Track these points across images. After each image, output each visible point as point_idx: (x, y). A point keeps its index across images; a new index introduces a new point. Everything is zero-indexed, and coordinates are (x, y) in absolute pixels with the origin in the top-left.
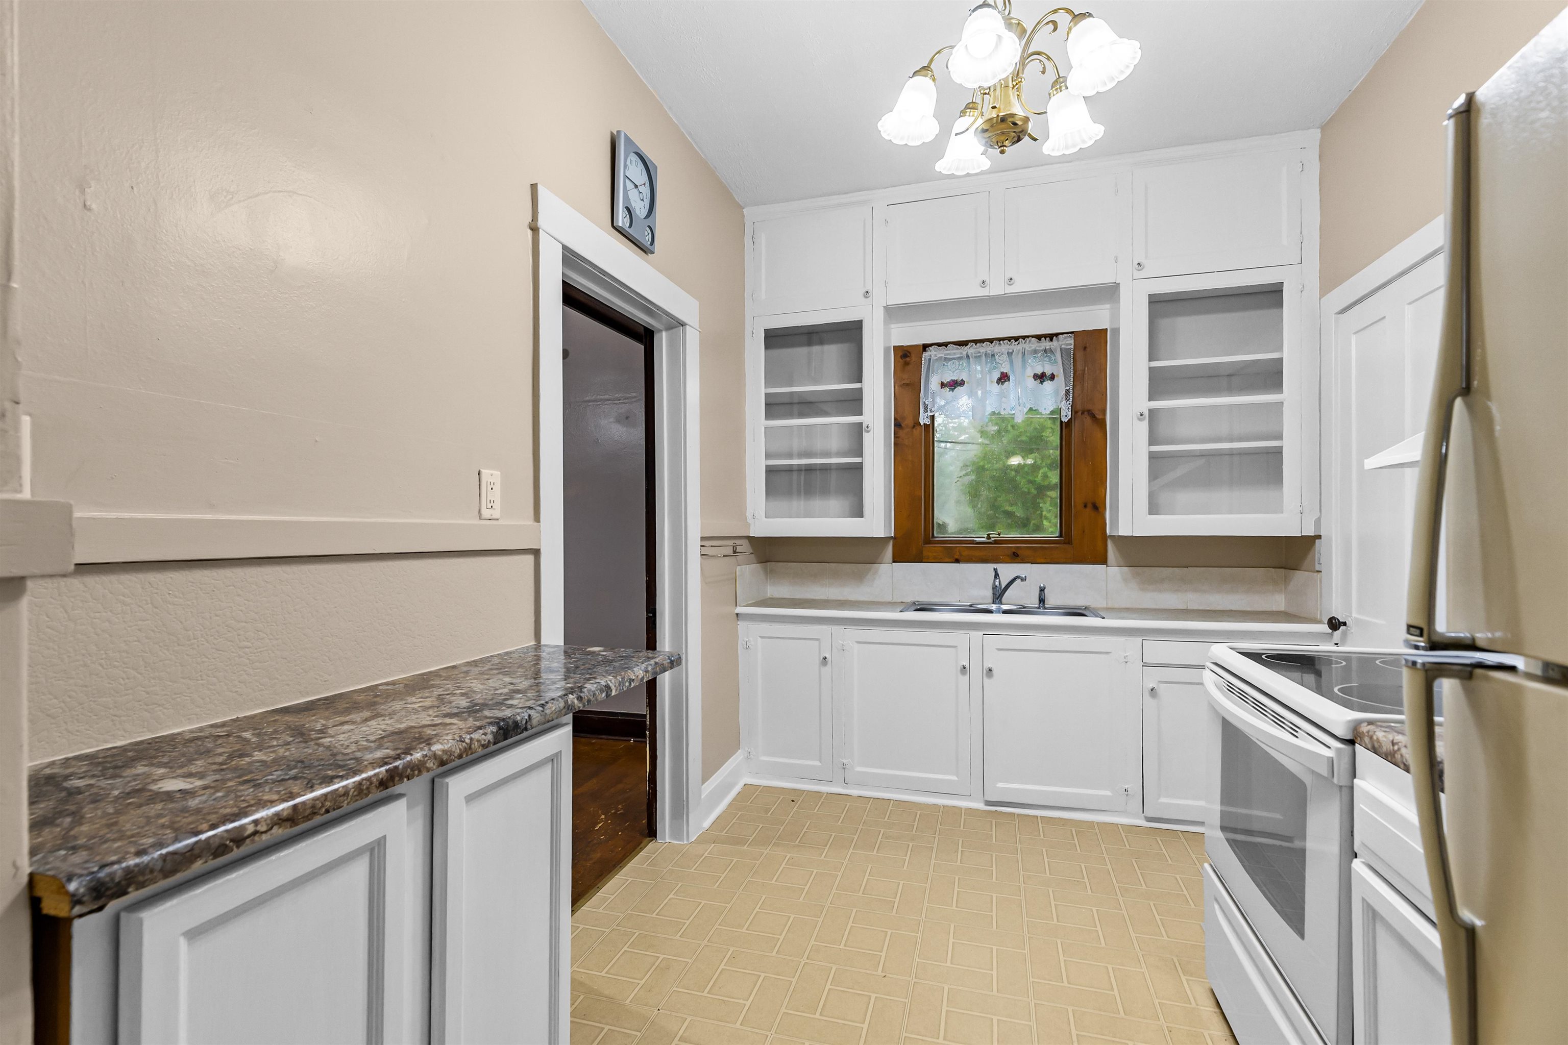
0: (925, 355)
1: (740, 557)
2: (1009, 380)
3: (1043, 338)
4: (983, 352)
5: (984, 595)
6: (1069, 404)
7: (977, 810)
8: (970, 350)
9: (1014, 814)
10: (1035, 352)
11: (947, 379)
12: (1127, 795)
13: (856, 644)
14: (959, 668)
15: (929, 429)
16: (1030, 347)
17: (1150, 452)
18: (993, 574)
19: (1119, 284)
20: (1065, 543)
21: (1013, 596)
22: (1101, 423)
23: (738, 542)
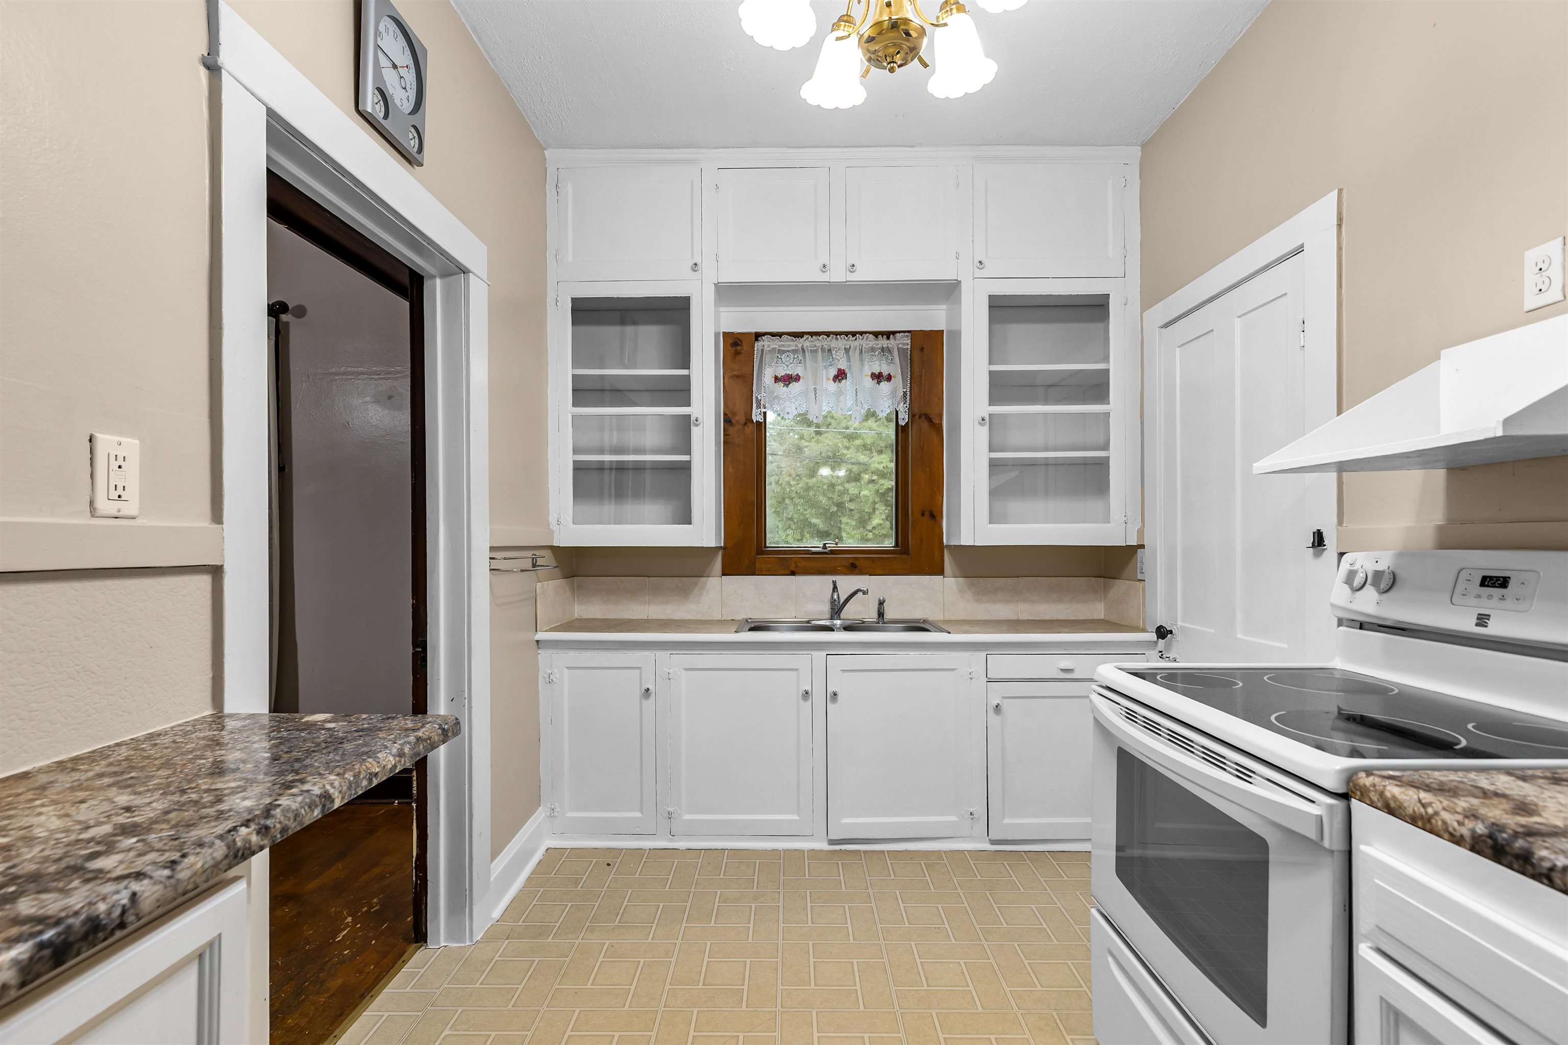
0: (758, 345)
1: (541, 572)
2: (846, 378)
3: (880, 336)
4: (819, 346)
5: (820, 610)
6: (906, 407)
7: (821, 851)
8: (806, 342)
9: (860, 851)
10: (873, 350)
11: (781, 373)
12: (972, 819)
13: (684, 671)
14: (801, 693)
15: (761, 427)
16: (867, 344)
17: (990, 459)
18: (832, 586)
19: (961, 281)
20: (901, 554)
21: (851, 612)
22: (938, 428)
23: (538, 553)
